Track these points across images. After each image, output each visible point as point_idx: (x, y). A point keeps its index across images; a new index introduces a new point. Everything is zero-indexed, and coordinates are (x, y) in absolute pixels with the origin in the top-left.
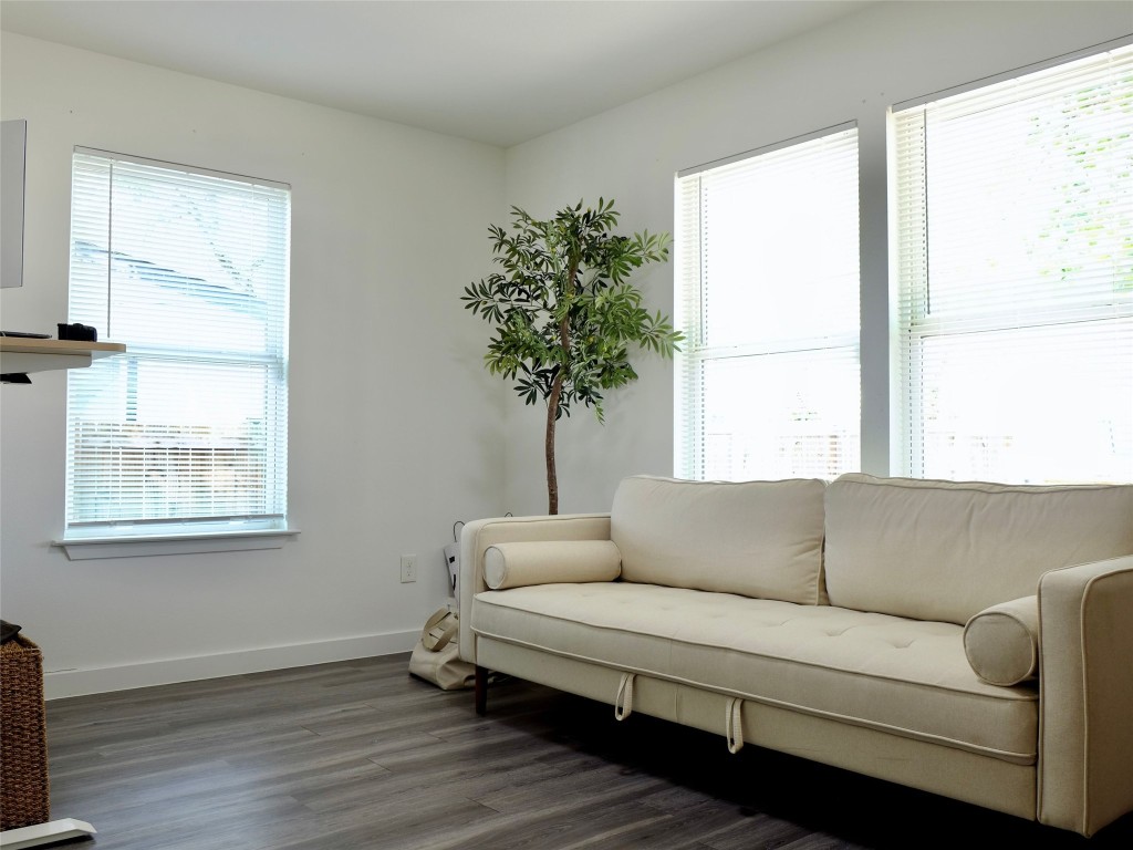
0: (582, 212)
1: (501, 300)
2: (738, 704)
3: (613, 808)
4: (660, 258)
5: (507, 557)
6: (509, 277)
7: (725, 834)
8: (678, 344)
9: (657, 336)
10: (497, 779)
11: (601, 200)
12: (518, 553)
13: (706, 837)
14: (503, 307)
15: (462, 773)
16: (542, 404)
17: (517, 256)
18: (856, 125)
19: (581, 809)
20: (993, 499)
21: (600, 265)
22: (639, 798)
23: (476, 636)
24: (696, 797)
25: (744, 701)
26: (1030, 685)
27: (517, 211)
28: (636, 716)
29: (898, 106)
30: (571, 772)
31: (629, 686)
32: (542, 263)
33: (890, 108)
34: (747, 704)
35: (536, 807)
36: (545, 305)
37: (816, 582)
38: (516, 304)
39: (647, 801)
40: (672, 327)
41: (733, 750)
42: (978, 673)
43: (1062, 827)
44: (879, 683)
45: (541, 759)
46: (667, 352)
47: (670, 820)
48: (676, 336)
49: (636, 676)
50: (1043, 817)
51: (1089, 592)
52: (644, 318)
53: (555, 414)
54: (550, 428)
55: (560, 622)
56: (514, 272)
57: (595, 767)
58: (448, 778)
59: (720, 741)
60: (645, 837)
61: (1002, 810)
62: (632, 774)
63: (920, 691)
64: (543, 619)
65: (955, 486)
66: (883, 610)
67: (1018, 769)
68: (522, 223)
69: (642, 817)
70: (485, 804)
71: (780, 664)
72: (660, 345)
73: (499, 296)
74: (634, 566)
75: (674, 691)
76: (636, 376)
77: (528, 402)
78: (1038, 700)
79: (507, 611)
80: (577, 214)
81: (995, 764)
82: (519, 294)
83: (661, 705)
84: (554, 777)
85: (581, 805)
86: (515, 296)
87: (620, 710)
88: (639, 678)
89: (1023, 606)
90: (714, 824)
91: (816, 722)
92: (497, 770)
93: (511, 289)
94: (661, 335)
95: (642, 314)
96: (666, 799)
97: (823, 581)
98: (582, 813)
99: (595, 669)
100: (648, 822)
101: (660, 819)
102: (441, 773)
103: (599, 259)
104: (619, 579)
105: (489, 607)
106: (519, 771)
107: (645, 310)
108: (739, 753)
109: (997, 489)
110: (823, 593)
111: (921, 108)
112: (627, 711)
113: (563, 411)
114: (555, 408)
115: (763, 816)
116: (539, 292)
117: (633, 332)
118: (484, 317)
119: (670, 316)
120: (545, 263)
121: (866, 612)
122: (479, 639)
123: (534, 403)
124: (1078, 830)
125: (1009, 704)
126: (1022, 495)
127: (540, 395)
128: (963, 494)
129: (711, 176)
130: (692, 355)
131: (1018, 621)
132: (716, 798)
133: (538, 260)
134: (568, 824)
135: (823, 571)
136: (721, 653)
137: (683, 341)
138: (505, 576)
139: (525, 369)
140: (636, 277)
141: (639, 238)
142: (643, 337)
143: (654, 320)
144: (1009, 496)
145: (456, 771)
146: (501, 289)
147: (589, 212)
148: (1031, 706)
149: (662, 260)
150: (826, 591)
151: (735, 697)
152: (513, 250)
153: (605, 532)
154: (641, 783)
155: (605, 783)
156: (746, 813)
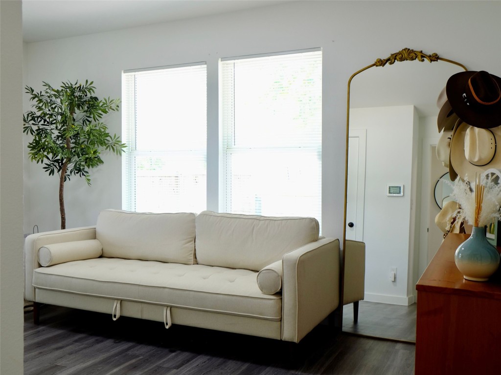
0: (78, 85)
1: (33, 124)
2: (169, 309)
3: (117, 357)
4: (115, 109)
5: (52, 251)
6: (38, 114)
7: (166, 361)
8: (123, 149)
9: (114, 145)
10: (58, 353)
11: (87, 81)
12: (57, 249)
13: (159, 363)
14: (35, 128)
15: (41, 353)
16: (57, 176)
17: (42, 104)
18: (206, 64)
19: (103, 360)
20: (262, 222)
21: (87, 111)
22: (126, 351)
23: (35, 288)
24: (149, 348)
25: (171, 307)
26: (279, 293)
27: (46, 85)
28: (122, 318)
29: (223, 59)
30: (92, 345)
31: (119, 305)
32: (55, 107)
33: (220, 59)
34: (172, 309)
35: (82, 362)
36: (57, 127)
37: (192, 255)
38: (41, 127)
39: (130, 352)
40: (121, 142)
41: (167, 327)
42: (262, 291)
43: (290, 341)
44: (226, 297)
45: (76, 341)
46: (119, 153)
47: (142, 359)
48: (123, 146)
49: (122, 301)
50: (284, 338)
51: (299, 261)
52: (107, 136)
53: (63, 179)
54: (61, 186)
55: (83, 280)
56: (42, 111)
57: (102, 341)
58: (35, 356)
59: (161, 324)
60: (134, 367)
61: (270, 338)
62: (119, 342)
63: (241, 298)
64: (74, 279)
65: (247, 217)
66: (220, 265)
67: (275, 323)
68: (48, 91)
69: (131, 359)
70: (58, 364)
71: (187, 292)
72: (115, 149)
73: (33, 122)
74: (109, 250)
75: (139, 306)
76: (103, 162)
77: (50, 174)
78: (282, 298)
79: (53, 277)
80: (74, 87)
81: (268, 322)
82: (44, 122)
83: (134, 312)
84: (85, 348)
85: (102, 358)
86: (42, 122)
87: (115, 316)
88: (123, 302)
89: (276, 265)
90: (161, 358)
91: (201, 313)
92: (57, 349)
93: (39, 119)
94: (116, 145)
95: (107, 135)
96: (138, 350)
97: (195, 254)
98: (105, 361)
99: (102, 299)
100: (134, 361)
101: (138, 359)
102: (30, 354)
103: (86, 108)
104: (101, 257)
105: (43, 275)
106: (68, 348)
107: (108, 133)
108: (170, 328)
109: (262, 218)
110: (195, 259)
111: (233, 61)
112: (118, 316)
113: (67, 178)
114: (64, 177)
115: (179, 352)
116: (55, 121)
117: (102, 143)
118: (24, 132)
119: (120, 137)
120: (57, 108)
121: (213, 266)
122: (37, 290)
123: (53, 175)
124: (294, 341)
125: (273, 301)
126: (271, 221)
127: (56, 171)
128: (250, 220)
129: (140, 75)
130: (130, 154)
131: (275, 272)
132: (158, 347)
133: (53, 106)
134: (100, 367)
135: (195, 250)
136: (161, 289)
137: (126, 148)
138: (51, 260)
139: (48, 158)
140: (105, 119)
141: (106, 100)
142: (107, 145)
143: (113, 138)
144: (267, 221)
145: (37, 352)
146: (33, 119)
147: (80, 86)
148: (280, 301)
149: (116, 110)
150: (196, 258)
151: (167, 306)
152: (40, 101)
153: (94, 236)
154: (125, 346)
155: (109, 348)
156: (172, 351)
